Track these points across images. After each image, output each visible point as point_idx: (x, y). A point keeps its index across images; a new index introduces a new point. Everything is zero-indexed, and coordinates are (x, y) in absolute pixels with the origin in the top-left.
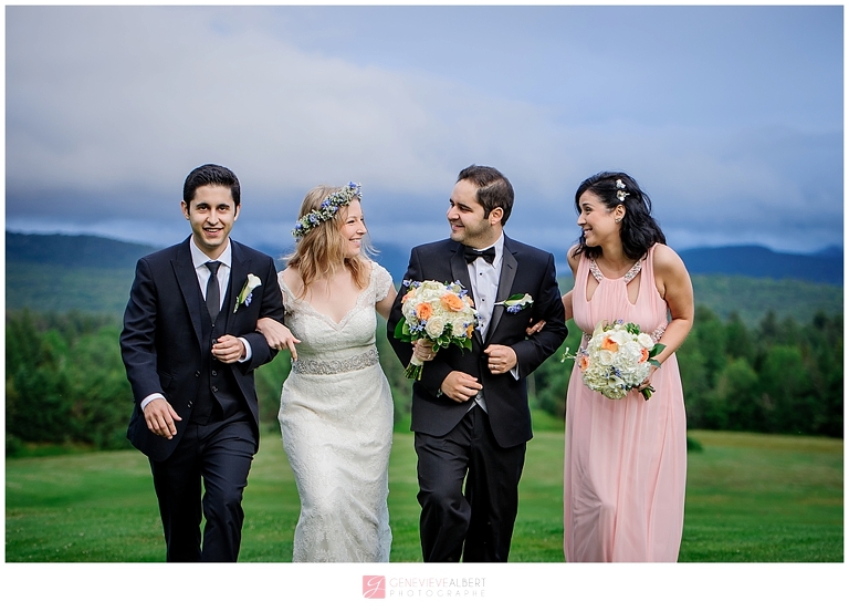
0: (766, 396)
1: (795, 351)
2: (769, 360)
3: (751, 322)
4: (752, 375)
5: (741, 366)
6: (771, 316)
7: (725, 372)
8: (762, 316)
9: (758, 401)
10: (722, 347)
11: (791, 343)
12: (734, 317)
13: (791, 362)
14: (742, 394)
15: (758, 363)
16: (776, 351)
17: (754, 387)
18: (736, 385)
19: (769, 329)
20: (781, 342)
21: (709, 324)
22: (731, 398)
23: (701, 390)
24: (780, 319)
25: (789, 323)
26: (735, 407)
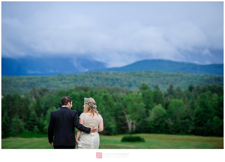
0: (169, 119)
1: (181, 101)
2: (171, 104)
3: (164, 89)
4: (164, 111)
5: (159, 107)
6: (171, 87)
7: (153, 110)
8: (168, 87)
9: (166, 121)
10: (152, 100)
11: (179, 98)
12: (157, 87)
13: (180, 105)
14: (160, 119)
15: (166, 106)
16: (174, 101)
17: (165, 116)
18: (157, 115)
19: (171, 92)
20: (175, 98)
21: (147, 91)
22: (156, 120)
23: (144, 117)
24: (175, 87)
25: (178, 89)
26: (157, 124)
